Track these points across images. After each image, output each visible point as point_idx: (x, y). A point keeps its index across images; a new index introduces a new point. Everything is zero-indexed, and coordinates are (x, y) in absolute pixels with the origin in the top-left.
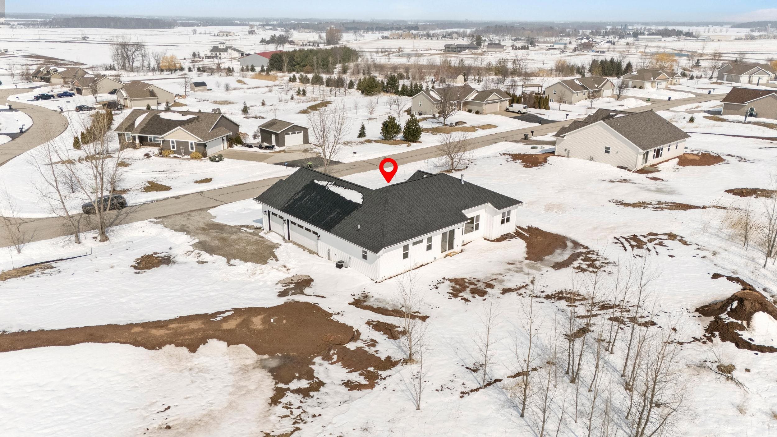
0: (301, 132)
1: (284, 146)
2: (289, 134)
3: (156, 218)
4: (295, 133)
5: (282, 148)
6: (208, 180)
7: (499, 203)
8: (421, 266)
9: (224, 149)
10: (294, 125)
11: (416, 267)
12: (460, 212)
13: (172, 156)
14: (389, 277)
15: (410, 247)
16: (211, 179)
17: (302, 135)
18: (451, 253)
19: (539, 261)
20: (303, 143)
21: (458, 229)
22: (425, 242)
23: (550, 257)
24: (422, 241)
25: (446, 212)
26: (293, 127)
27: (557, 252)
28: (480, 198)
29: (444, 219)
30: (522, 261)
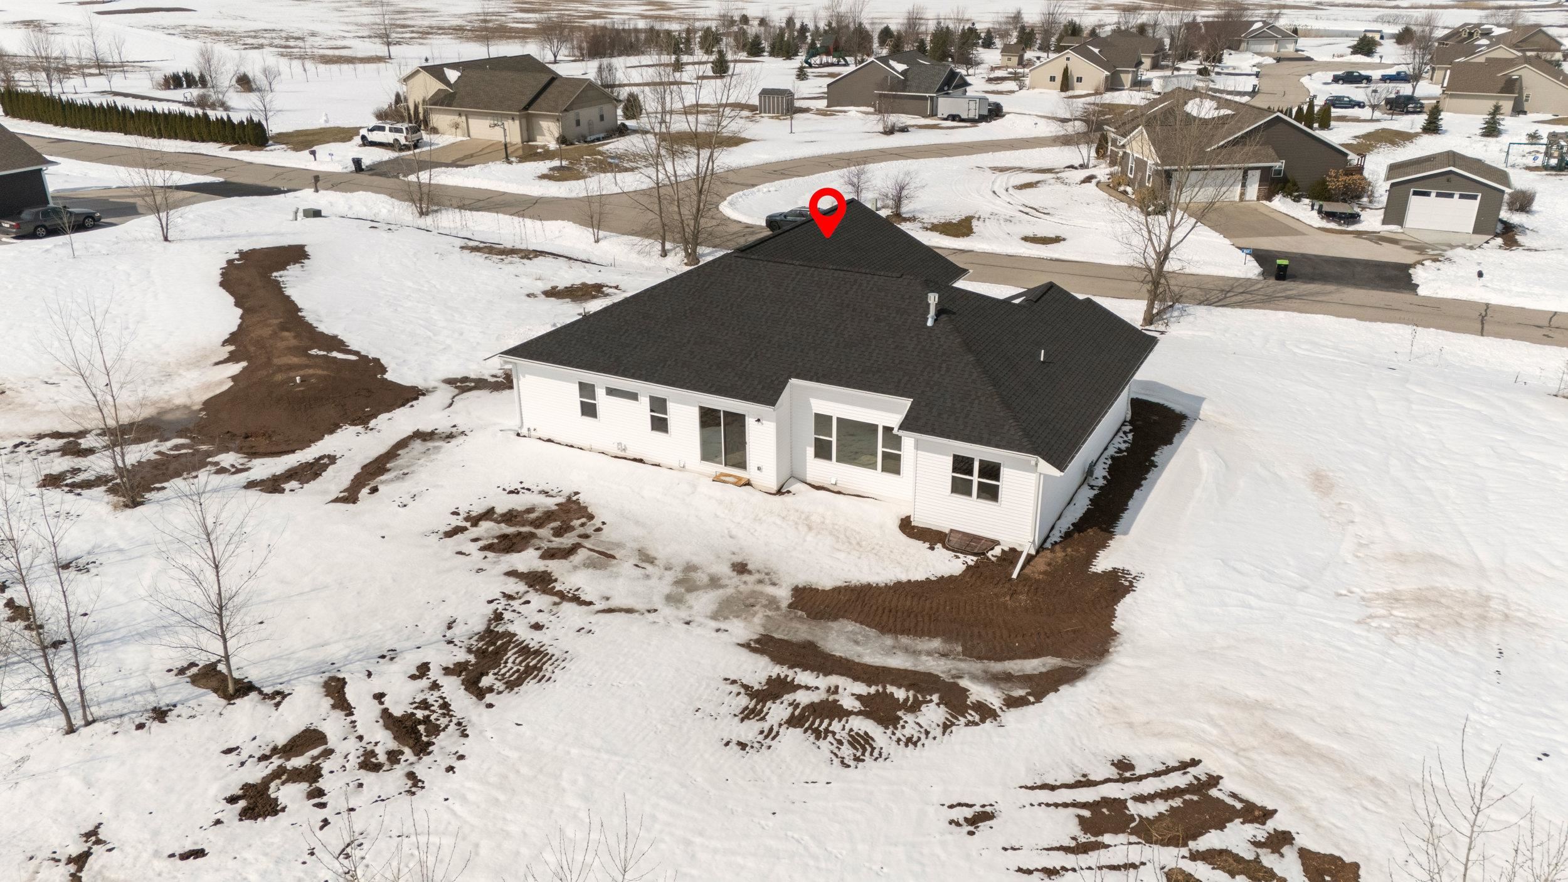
0: (1474, 197)
1: (1402, 223)
2: (1426, 193)
4: (1450, 196)
5: (1390, 229)
6: (1055, 240)
7: (945, 416)
8: (635, 460)
9: (1242, 199)
10: (1451, 172)
11: (622, 454)
12: (782, 379)
13: (1122, 188)
14: (548, 437)
15: (600, 393)
16: (1064, 240)
17: (1475, 204)
18: (730, 476)
19: (800, 613)
20: (1471, 231)
21: (758, 420)
22: (645, 402)
23: (857, 630)
24: (633, 396)
25: (751, 361)
26: (1444, 178)
27: (917, 642)
28: (907, 378)
29: (719, 372)
30: (774, 584)
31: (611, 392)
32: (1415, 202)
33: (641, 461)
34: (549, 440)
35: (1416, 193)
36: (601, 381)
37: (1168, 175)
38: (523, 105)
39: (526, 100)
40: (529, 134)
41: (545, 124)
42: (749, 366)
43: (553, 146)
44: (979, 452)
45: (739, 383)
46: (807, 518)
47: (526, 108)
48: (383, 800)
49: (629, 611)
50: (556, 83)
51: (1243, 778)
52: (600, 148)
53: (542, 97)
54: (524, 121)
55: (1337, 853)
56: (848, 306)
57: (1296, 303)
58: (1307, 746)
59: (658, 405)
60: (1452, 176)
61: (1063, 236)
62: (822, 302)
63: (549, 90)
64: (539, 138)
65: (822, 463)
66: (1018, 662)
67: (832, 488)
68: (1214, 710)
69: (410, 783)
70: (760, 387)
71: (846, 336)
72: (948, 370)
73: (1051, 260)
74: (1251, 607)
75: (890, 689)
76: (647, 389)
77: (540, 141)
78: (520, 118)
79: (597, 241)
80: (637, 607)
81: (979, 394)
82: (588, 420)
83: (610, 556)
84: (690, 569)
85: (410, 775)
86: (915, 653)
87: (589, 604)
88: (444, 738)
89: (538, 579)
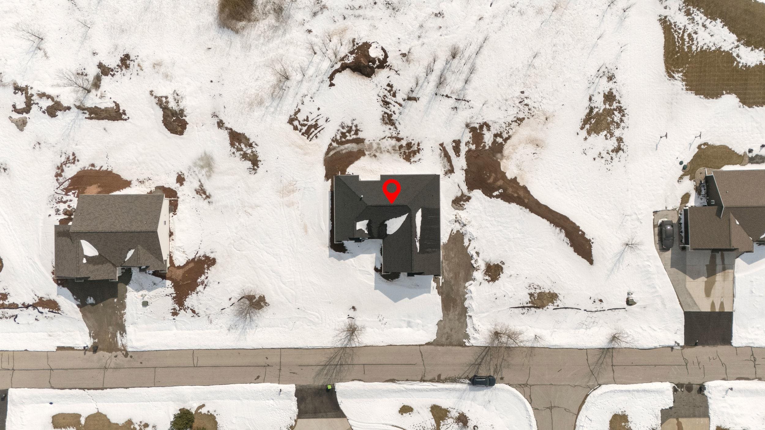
19: (362, 150)
23: (354, 150)
30: (369, 154)
48: (380, 93)
80: (382, 140)
83: (393, 150)
84: (381, 152)
85: (380, 97)
86: (345, 149)
87: (388, 138)
88: (382, 103)
89: (399, 140)
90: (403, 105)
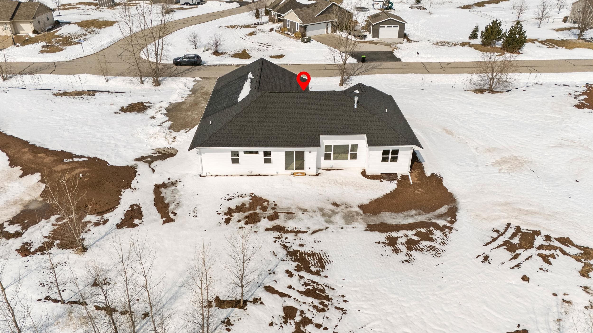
0: (397, 27)
1: (378, 37)
2: (384, 27)
3: (201, 78)
4: (391, 27)
5: (375, 39)
6: (281, 56)
7: (380, 138)
8: (257, 175)
9: (327, 33)
10: (391, 19)
11: (251, 174)
12: (317, 136)
13: (286, 32)
14: (215, 175)
15: (241, 154)
16: (284, 56)
17: (397, 29)
18: (298, 173)
19: (369, 214)
20: (397, 37)
21: (310, 152)
22: (261, 154)
23: (390, 214)
24: (257, 153)
25: (301, 132)
26: (389, 21)
27: (409, 212)
28: (359, 127)
29: (292, 138)
30: (351, 207)
31: (246, 153)
32: (381, 29)
33: (259, 175)
34: (217, 176)
35: (381, 27)
36: (241, 150)
37: (305, 28)
38: (10, 17)
39: (11, 15)
40: (15, 31)
41: (23, 25)
42: (302, 134)
43: (32, 35)
44: (391, 148)
45: (302, 140)
46: (337, 182)
47: (12, 18)
48: (341, 319)
49: (320, 230)
50: (21, 5)
51: (525, 224)
52: (56, 34)
53: (18, 12)
54: (11, 24)
55: (562, 236)
56: (323, 105)
57: (375, 71)
58: (527, 211)
59: (267, 154)
60: (391, 20)
61: (283, 54)
62: (313, 105)
63: (19, 8)
64: (21, 32)
65: (328, 161)
66: (439, 210)
67: (330, 169)
68: (499, 208)
69: (341, 311)
70: (311, 140)
71: (330, 116)
72: (371, 122)
73: (289, 65)
74: (473, 175)
75: (419, 230)
76: (261, 150)
77: (22, 33)
78: (10, 23)
79: (107, 81)
80: (322, 228)
81: (386, 129)
82: (236, 165)
83: (291, 213)
84: (321, 210)
85: (336, 308)
86: (412, 216)
87: (306, 232)
88: (328, 292)
89: (279, 229)
90: (262, 289)
